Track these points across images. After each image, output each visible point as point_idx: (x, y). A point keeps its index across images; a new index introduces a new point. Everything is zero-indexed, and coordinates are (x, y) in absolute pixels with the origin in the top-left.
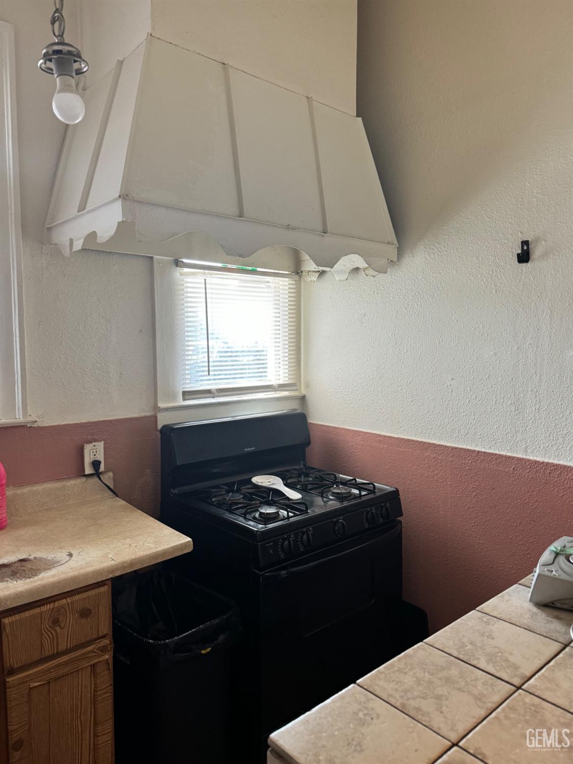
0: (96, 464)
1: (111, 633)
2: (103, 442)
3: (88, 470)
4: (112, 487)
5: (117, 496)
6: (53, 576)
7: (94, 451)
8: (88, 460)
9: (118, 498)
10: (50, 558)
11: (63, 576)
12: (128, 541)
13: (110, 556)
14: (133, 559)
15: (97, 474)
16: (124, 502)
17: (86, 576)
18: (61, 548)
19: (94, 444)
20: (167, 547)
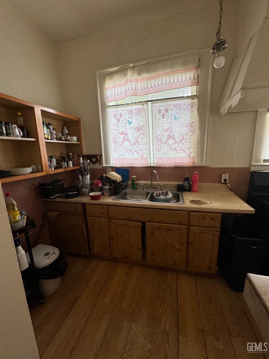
0: (225, 180)
1: (220, 227)
2: (228, 174)
3: (223, 182)
4: (230, 188)
5: (231, 191)
6: (205, 206)
7: (226, 176)
8: (223, 179)
9: (231, 192)
10: (206, 202)
11: (207, 207)
12: (231, 204)
13: (223, 206)
14: (230, 209)
15: (225, 183)
16: (233, 193)
17: (214, 209)
18: (210, 200)
19: (225, 174)
20: (244, 209)
